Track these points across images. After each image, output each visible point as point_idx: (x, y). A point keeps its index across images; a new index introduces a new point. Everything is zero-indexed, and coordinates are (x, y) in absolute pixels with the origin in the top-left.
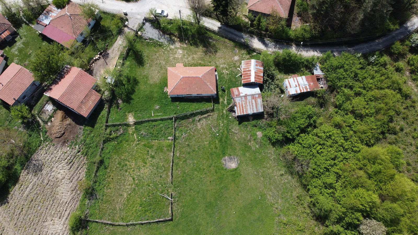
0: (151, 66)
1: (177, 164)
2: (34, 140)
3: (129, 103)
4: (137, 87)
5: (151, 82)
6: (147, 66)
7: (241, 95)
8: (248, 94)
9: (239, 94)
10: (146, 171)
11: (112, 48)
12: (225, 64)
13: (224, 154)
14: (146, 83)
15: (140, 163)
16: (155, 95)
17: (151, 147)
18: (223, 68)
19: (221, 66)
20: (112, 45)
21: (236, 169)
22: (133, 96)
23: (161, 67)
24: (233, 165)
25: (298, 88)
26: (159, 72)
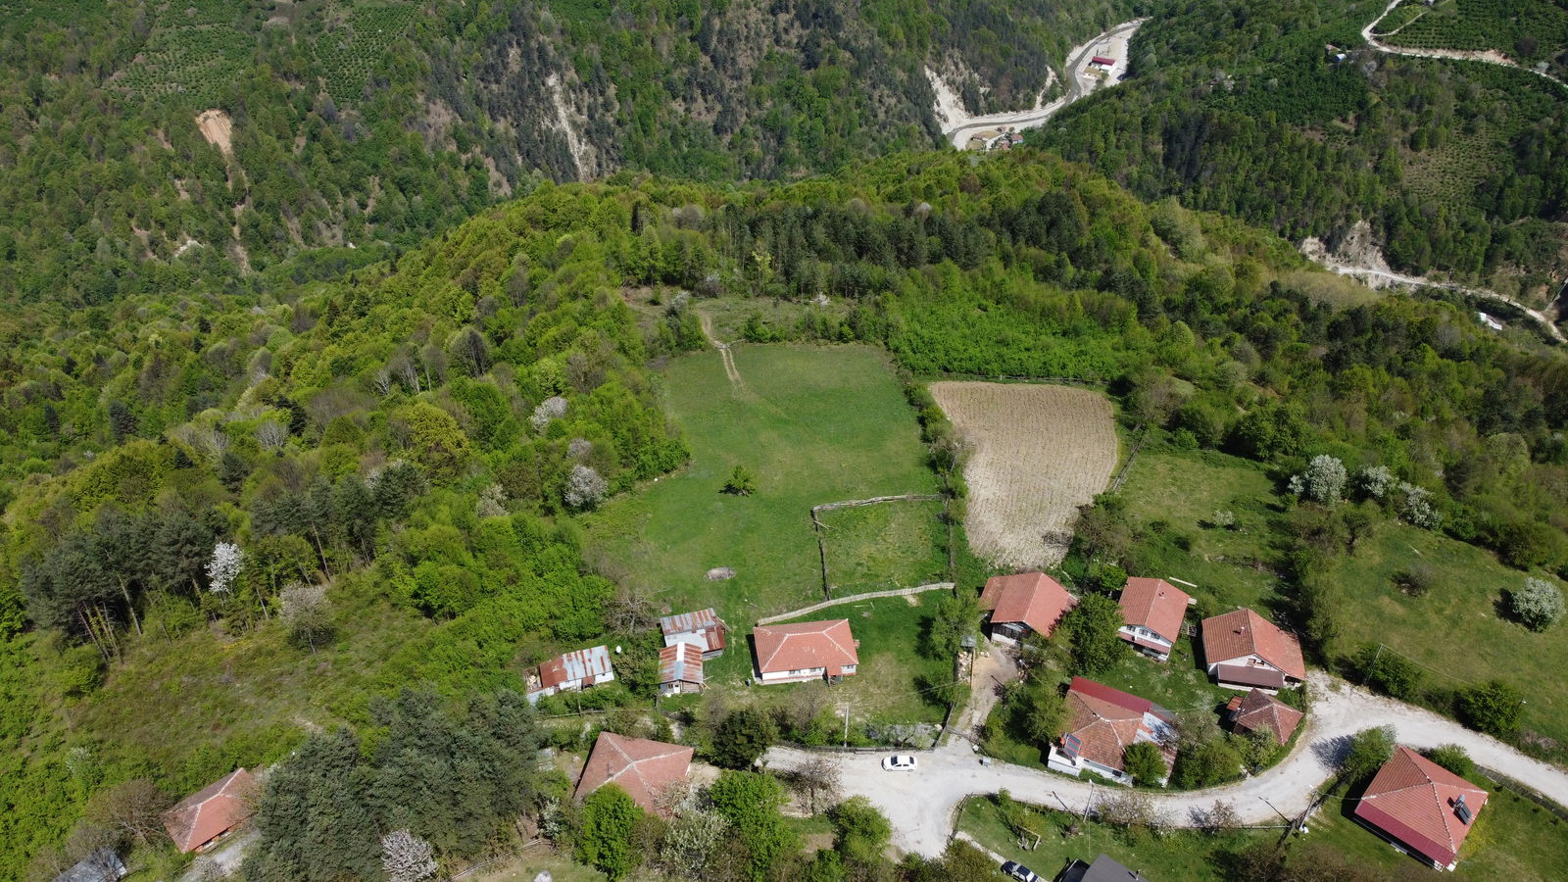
0: (898, 682)
1: (815, 560)
2: (1076, 567)
3: (922, 617)
4: (915, 643)
5: (889, 655)
6: (907, 681)
7: (703, 631)
8: (690, 634)
9: (707, 635)
10: (866, 549)
11: (991, 705)
12: (739, 697)
13: (733, 582)
14: (900, 652)
15: (880, 557)
16: (875, 634)
17: (864, 576)
18: (742, 689)
19: (746, 693)
20: (994, 710)
21: (710, 568)
22: (920, 629)
23: (875, 681)
24: (715, 572)
25: (586, 658)
26: (879, 673)
